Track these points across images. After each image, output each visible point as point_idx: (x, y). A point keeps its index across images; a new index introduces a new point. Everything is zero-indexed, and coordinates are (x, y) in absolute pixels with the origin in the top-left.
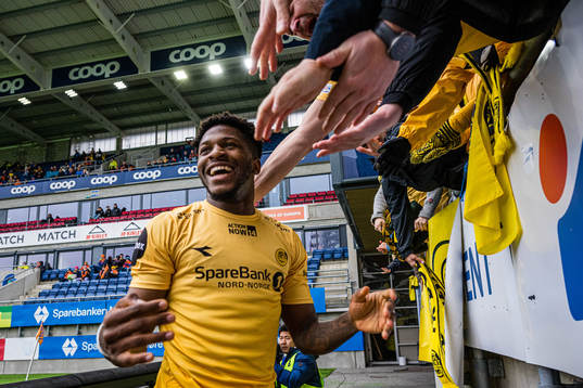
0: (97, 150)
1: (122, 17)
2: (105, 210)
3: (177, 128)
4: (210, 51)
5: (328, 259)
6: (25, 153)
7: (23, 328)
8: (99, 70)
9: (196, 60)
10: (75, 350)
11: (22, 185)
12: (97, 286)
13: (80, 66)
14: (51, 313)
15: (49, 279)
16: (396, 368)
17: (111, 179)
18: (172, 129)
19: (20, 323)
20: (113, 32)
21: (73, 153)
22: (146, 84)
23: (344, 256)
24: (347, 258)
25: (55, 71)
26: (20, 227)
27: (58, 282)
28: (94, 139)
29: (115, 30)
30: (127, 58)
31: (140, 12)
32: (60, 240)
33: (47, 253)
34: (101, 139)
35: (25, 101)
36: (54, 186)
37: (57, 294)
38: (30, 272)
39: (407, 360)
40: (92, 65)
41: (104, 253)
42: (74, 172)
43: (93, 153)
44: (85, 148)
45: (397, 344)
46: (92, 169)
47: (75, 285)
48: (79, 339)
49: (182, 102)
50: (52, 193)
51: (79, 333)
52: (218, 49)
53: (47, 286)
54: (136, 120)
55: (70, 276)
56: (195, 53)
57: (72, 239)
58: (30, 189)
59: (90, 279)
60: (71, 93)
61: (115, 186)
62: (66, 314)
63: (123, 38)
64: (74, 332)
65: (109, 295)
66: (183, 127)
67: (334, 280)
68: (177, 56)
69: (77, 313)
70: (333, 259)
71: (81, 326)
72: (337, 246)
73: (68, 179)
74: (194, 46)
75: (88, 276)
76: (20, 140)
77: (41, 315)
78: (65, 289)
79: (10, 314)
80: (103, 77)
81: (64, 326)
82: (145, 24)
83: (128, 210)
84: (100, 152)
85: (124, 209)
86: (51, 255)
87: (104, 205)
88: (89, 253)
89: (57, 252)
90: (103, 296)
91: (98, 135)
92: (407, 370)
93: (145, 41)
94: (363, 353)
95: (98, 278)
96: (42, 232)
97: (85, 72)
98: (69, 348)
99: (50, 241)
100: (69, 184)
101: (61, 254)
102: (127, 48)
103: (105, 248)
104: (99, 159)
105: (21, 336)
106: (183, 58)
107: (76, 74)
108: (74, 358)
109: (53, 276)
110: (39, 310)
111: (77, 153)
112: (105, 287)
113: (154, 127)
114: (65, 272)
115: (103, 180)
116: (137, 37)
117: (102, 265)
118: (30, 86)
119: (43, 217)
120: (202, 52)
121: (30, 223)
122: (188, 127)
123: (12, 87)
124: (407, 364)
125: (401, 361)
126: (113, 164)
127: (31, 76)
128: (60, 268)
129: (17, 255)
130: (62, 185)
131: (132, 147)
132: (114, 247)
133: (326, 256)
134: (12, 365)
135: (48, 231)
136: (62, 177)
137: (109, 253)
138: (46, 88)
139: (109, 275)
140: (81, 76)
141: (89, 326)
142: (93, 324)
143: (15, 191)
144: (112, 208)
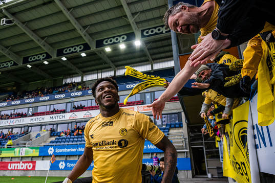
0: (73, 82)
1: (84, 27)
2: (77, 106)
3: (106, 71)
4: (120, 39)
5: (173, 128)
6: (45, 83)
7: (43, 157)
8: (75, 49)
9: (114, 43)
10: (64, 166)
11: (44, 96)
12: (73, 139)
13: (68, 48)
14: (55, 150)
15: (54, 136)
16: (207, 179)
17: (79, 93)
18: (104, 72)
19: (42, 154)
20: (81, 33)
21: (64, 83)
22: (94, 54)
23: (180, 126)
24: (182, 127)
25: (58, 50)
26: (43, 114)
27: (57, 137)
28: (72, 77)
29: (82, 33)
30: (87, 44)
31: (91, 25)
32: (59, 119)
33: (53, 125)
34: (75, 77)
35: (46, 63)
36: (57, 97)
37: (57, 142)
38: (46, 133)
39: (212, 175)
40: (72, 47)
41: (76, 124)
42: (64, 91)
43: (72, 83)
44: (69, 81)
45: (207, 168)
46: (72, 90)
47: (64, 138)
48: (66, 162)
49: (108, 61)
50: (56, 99)
51: (66, 159)
52: (123, 38)
53: (53, 139)
54: (89, 68)
55: (62, 134)
56: (114, 40)
57: (63, 119)
58: (47, 98)
59: (70, 136)
60: (64, 59)
61: (81, 96)
62: (61, 151)
63: (85, 35)
64: (64, 159)
65: (78, 143)
66: (108, 71)
67: (176, 137)
68: (107, 42)
69: (65, 150)
70: (175, 127)
71: (67, 156)
72: (177, 122)
73: (62, 94)
74: (114, 37)
75: (70, 134)
76: (43, 78)
77: (51, 151)
78: (60, 140)
79: (38, 150)
80: (76, 52)
81: (60, 156)
82: (93, 30)
83: (86, 106)
84: (75, 82)
86: (55, 126)
87: (76, 104)
88: (70, 124)
89: (57, 124)
90: (76, 143)
91: (74, 76)
92: (212, 180)
93: (94, 37)
94: (191, 172)
95: (74, 135)
96: (51, 116)
97: (70, 50)
98: (62, 165)
99: (55, 120)
100: (63, 96)
101: (59, 125)
102: (87, 39)
103: (77, 123)
104: (74, 85)
105: (43, 160)
106: (109, 42)
107: (66, 51)
108: (64, 170)
109: (55, 134)
110: (50, 149)
111: (66, 83)
112: (76, 139)
113: (97, 72)
114: (60, 133)
115: (76, 94)
116: (91, 35)
117: (75, 130)
118: (48, 57)
119: (52, 110)
120: (117, 39)
121: (47, 112)
122: (111, 71)
123: (41, 57)
124: (212, 177)
125: (209, 176)
126: (80, 87)
127: (49, 53)
128: (58, 131)
129: (41, 125)
130: (60, 96)
131: (88, 80)
132: (80, 122)
133: (172, 126)
134: (39, 172)
135: (54, 115)
136: (60, 93)
137: (78, 124)
138: (54, 57)
139: (78, 134)
140: (68, 52)
141: (70, 156)
142: (72, 156)
143: (41, 99)
144: (79, 106)
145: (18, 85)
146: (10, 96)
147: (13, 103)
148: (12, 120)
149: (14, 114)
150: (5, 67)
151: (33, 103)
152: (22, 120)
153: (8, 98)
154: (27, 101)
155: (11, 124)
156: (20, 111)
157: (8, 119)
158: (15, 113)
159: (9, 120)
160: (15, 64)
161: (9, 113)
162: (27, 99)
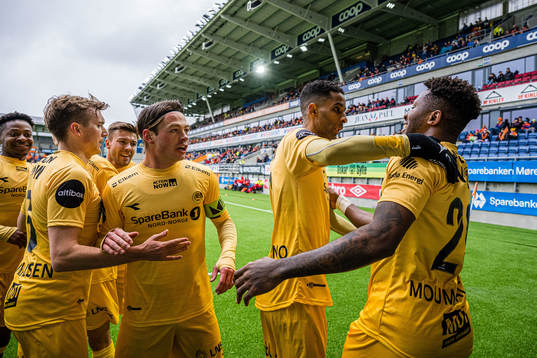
0: (483, 19)
2: (497, 75)
6: (422, 35)
10: (484, 202)
11: (424, 62)
17: (503, 45)
21: (461, 27)
27: (461, 143)
28: (480, 10)
34: (486, 7)
36: (451, 59)
41: (502, 116)
42: (466, 44)
43: (480, 23)
46: (482, 38)
47: (477, 146)
48: (487, 194)
50: (449, 66)
51: (487, 189)
55: (471, 138)
58: (431, 65)
59: (490, 141)
61: (507, 50)
62: (475, 171)
64: (482, 188)
69: (484, 171)
71: (488, 183)
73: (462, 51)
75: (488, 137)
76: (417, 25)
78: (469, 150)
81: (474, 182)
83: (521, 73)
84: (487, 21)
85: (517, 72)
88: (485, 117)
91: (483, 5)
95: (498, 139)
98: (478, 201)
100: (463, 56)
103: (502, 111)
108: (483, 209)
111: (465, 26)
112: (506, 149)
114: (466, 135)
115: (495, 47)
117: (500, 127)
130: (456, 57)
131: (520, 8)
132: (511, 110)
136: (456, 50)
137: (506, 115)
139: (509, 137)
141: (496, 183)
142: (499, 183)
143: (419, 68)
144: (504, 73)
145: (372, 47)
146: (362, 70)
147: (371, 82)
148: (373, 113)
149: (374, 102)
150: (350, 17)
151: (405, 77)
152: (389, 114)
153: (361, 75)
154: (393, 76)
155: (373, 120)
156: (382, 96)
157: (367, 111)
158: (375, 100)
159: (368, 114)
160: (366, 7)
161: (365, 100)
162: (393, 71)
